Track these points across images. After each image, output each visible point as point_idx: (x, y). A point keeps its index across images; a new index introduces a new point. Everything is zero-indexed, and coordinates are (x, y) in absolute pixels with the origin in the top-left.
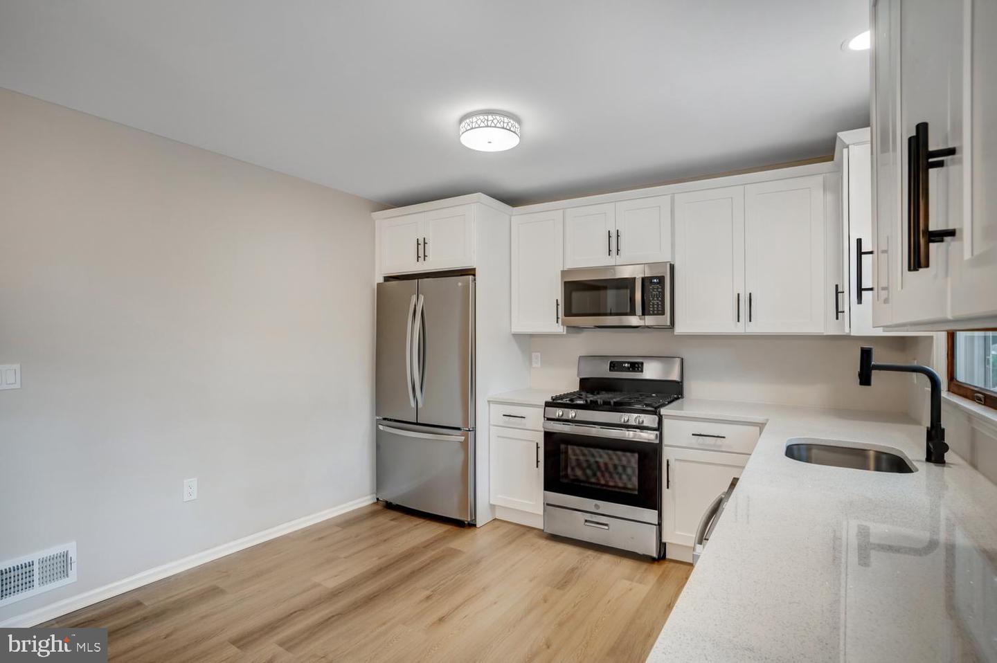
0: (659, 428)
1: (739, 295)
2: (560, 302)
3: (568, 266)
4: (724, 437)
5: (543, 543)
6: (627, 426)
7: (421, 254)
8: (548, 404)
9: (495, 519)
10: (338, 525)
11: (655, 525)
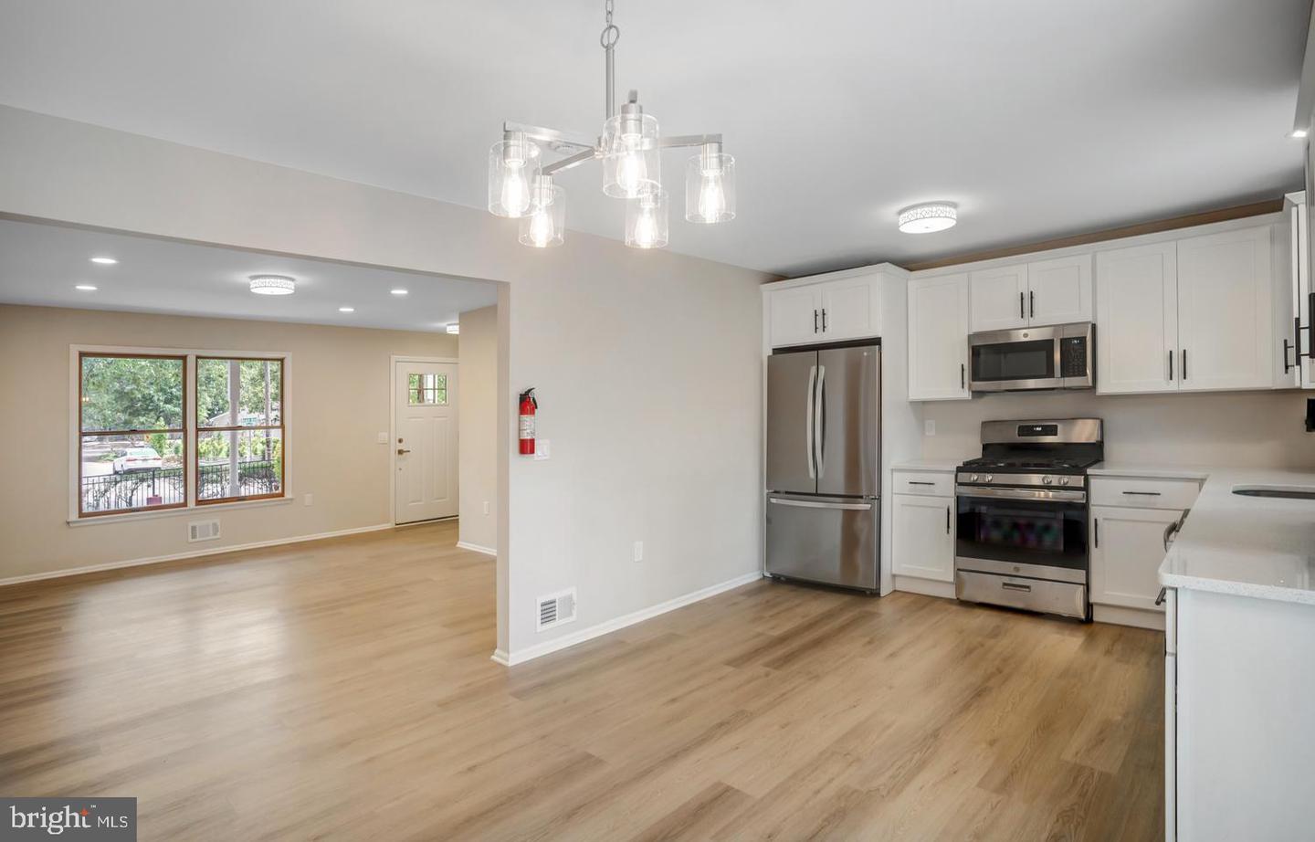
0: (1086, 488)
1: (1171, 352)
2: (966, 367)
3: (976, 329)
4: (1159, 494)
5: (954, 608)
6: (1049, 487)
7: (820, 324)
8: (959, 470)
9: (895, 591)
10: (742, 594)
11: (1083, 584)
